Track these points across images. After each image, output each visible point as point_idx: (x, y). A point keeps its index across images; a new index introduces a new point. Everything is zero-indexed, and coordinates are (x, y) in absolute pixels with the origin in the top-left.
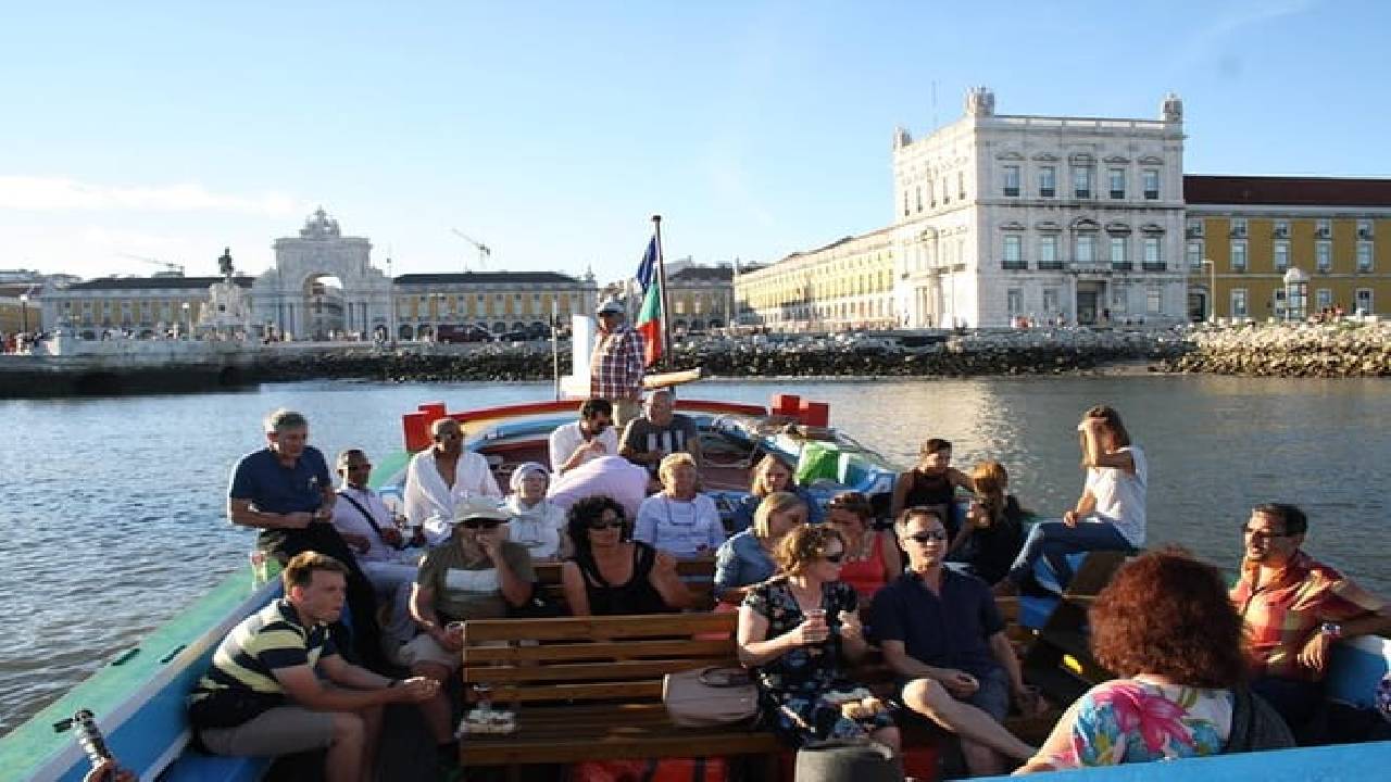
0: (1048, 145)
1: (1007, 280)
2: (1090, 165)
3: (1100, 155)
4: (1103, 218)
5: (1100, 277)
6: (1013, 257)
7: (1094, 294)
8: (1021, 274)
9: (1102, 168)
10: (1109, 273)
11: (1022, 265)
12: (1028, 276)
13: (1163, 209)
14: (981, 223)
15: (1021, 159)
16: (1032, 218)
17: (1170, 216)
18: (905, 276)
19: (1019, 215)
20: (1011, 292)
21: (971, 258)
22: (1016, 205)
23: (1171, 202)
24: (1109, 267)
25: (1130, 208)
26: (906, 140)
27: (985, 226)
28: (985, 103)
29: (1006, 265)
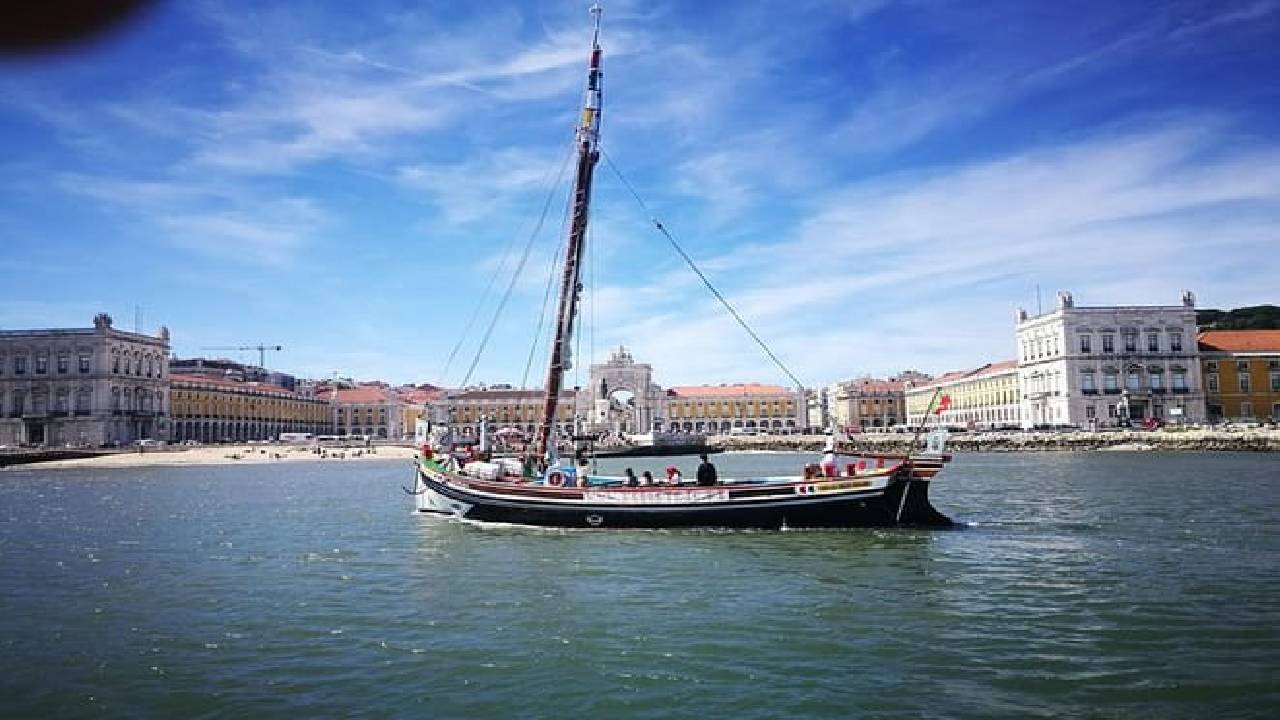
0: (1107, 322)
1: (1087, 401)
2: (1135, 333)
3: (1141, 327)
4: (1144, 364)
5: (1144, 398)
6: (1088, 386)
7: (1142, 408)
8: (1094, 397)
9: (1142, 335)
10: (1149, 396)
11: (1094, 392)
12: (1098, 397)
13: (1185, 357)
14: (1068, 370)
15: (1091, 332)
16: (1099, 365)
17: (1189, 362)
18: (1026, 397)
19: (1091, 363)
20: (1088, 408)
21: (1064, 389)
22: (1089, 358)
23: (1189, 353)
24: (1149, 392)
25: (1162, 358)
26: (1024, 316)
27: (1071, 369)
28: (1068, 303)
29: (1085, 392)
